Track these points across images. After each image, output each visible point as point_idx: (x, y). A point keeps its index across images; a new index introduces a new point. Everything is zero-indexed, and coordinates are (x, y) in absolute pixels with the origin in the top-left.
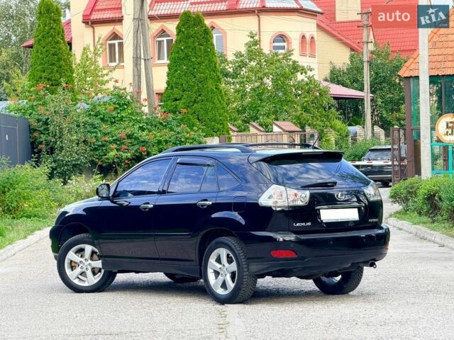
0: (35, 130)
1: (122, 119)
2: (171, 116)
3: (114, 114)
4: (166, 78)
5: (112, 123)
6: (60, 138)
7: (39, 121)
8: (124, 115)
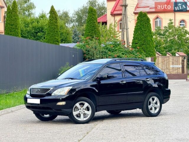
0: (85, 54)
1: (116, 50)
2: (134, 49)
3: (113, 48)
4: (133, 36)
5: (112, 51)
6: (93, 56)
7: (86, 50)
8: (117, 49)
